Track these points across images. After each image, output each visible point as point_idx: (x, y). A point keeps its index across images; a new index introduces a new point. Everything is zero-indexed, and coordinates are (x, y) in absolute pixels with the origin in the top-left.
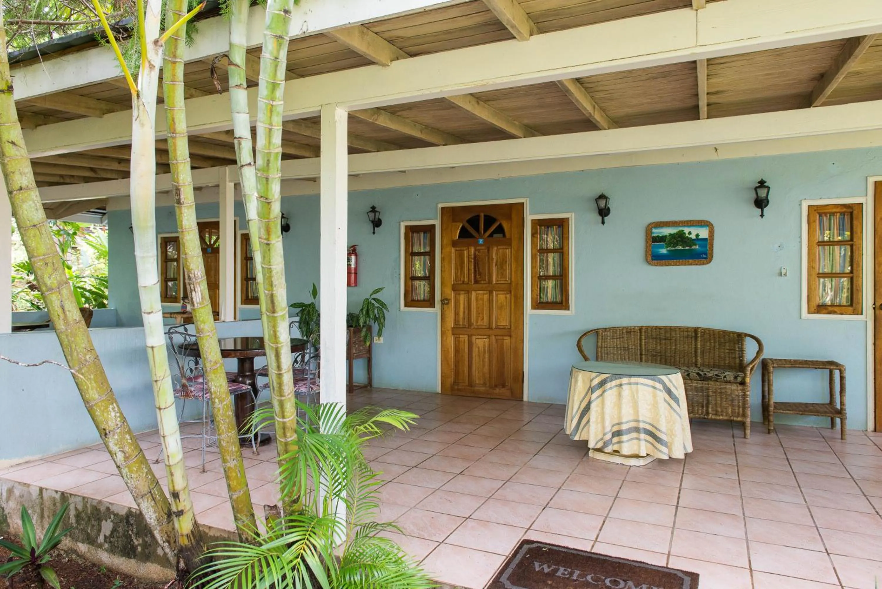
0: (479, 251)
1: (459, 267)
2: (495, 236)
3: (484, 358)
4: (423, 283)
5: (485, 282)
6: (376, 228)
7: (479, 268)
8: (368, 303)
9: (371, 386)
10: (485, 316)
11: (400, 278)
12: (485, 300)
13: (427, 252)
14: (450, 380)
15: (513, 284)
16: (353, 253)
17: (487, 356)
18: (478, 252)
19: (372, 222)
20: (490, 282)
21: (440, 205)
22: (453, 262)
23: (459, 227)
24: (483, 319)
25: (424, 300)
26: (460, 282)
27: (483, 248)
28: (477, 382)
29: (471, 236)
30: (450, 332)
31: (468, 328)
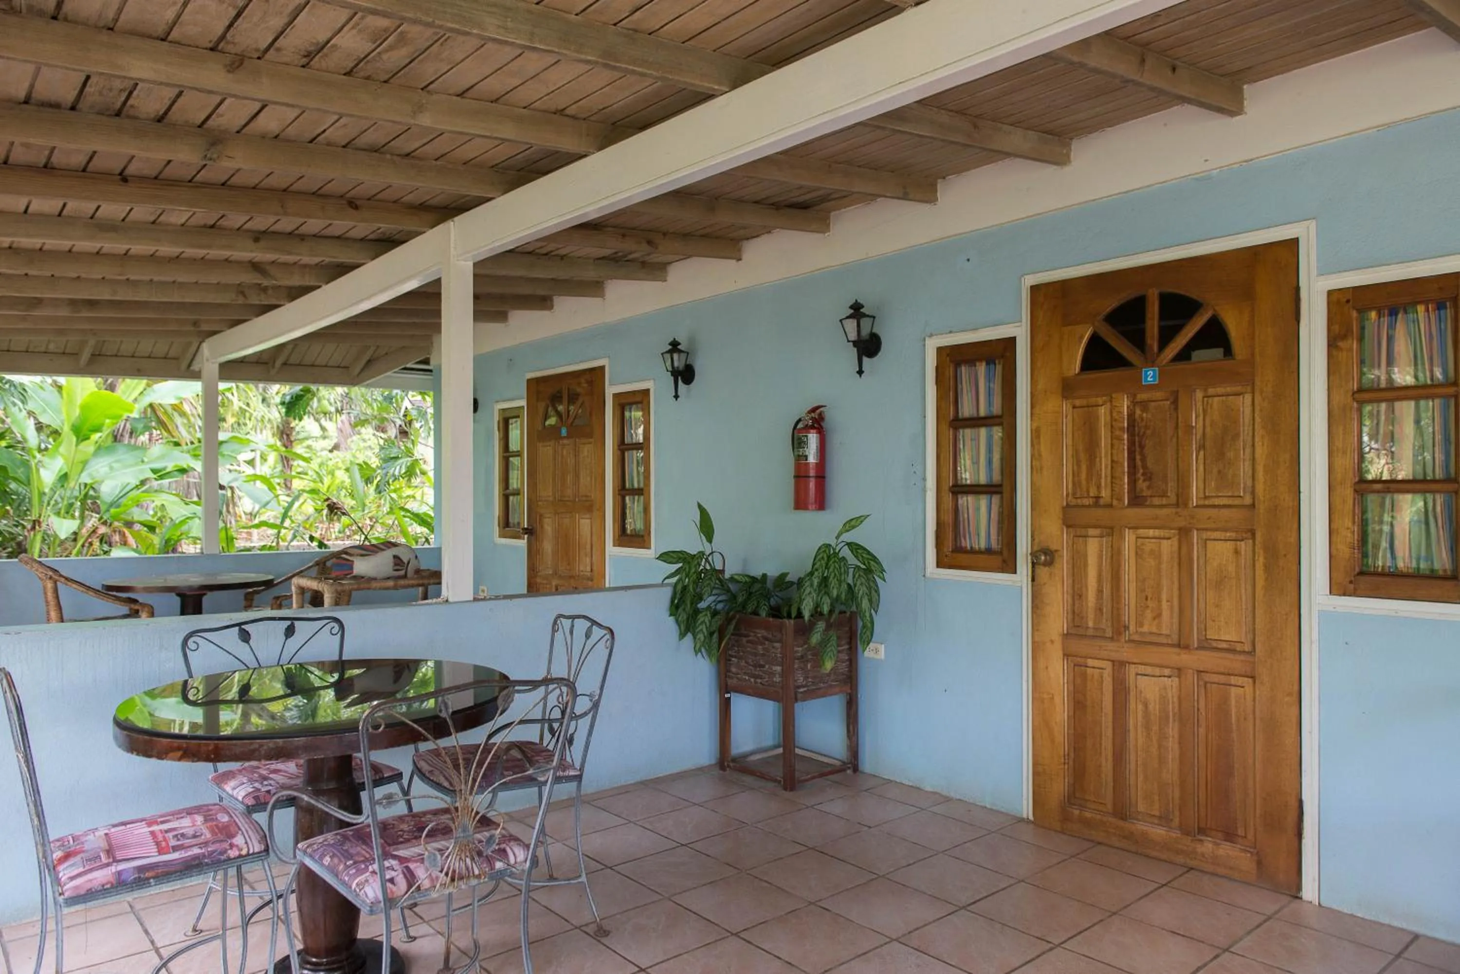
0: (1144, 405)
1: (1083, 456)
2: (1198, 355)
3: (1163, 737)
4: (983, 501)
5: (1164, 501)
6: (865, 360)
7: (1144, 459)
8: (829, 557)
9: (856, 769)
10: (1165, 605)
11: (924, 490)
12: (1165, 558)
13: (997, 417)
14: (1059, 787)
15: (1261, 508)
16: (812, 427)
17: (1173, 730)
18: (1143, 411)
19: (855, 343)
20: (1181, 501)
21: (1031, 280)
22: (1067, 441)
23: (1082, 338)
24: (1158, 616)
25: (989, 551)
26: (1086, 502)
27: (1159, 395)
28: (1141, 807)
29: (1121, 362)
30: (1058, 645)
31: (1112, 639)
